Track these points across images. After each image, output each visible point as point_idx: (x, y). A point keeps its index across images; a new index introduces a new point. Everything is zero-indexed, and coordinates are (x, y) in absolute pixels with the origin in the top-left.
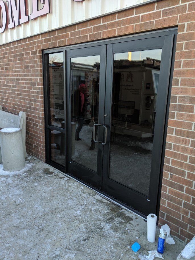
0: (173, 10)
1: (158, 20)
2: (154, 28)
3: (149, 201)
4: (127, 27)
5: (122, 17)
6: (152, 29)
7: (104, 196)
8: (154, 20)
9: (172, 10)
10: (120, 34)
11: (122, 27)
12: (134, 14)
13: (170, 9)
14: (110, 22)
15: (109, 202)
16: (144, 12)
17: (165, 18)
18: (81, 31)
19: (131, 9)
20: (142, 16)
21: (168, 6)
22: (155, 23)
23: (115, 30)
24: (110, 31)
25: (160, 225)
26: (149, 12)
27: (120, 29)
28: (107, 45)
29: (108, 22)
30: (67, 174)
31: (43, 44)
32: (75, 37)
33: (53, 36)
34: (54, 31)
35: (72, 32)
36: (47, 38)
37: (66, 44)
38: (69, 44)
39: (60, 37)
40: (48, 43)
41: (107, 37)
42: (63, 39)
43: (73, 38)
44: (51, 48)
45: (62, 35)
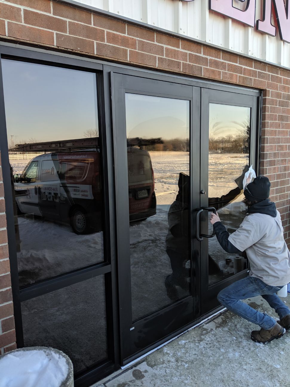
4: (232, 75)
5: (227, 60)
11: (227, 71)
14: (214, 58)
16: (246, 65)
18: (167, 50)
23: (220, 73)
27: (225, 74)
28: (201, 88)
29: (211, 58)
30: (123, 366)
31: (19, 23)
32: (151, 53)
33: (77, 22)
34: (83, 12)
35: (145, 41)
36: (45, 15)
37: (126, 59)
38: (135, 63)
39: (107, 35)
40: (52, 32)
41: (209, 78)
42: (116, 46)
43: (147, 55)
44: (61, 48)
45: (114, 34)
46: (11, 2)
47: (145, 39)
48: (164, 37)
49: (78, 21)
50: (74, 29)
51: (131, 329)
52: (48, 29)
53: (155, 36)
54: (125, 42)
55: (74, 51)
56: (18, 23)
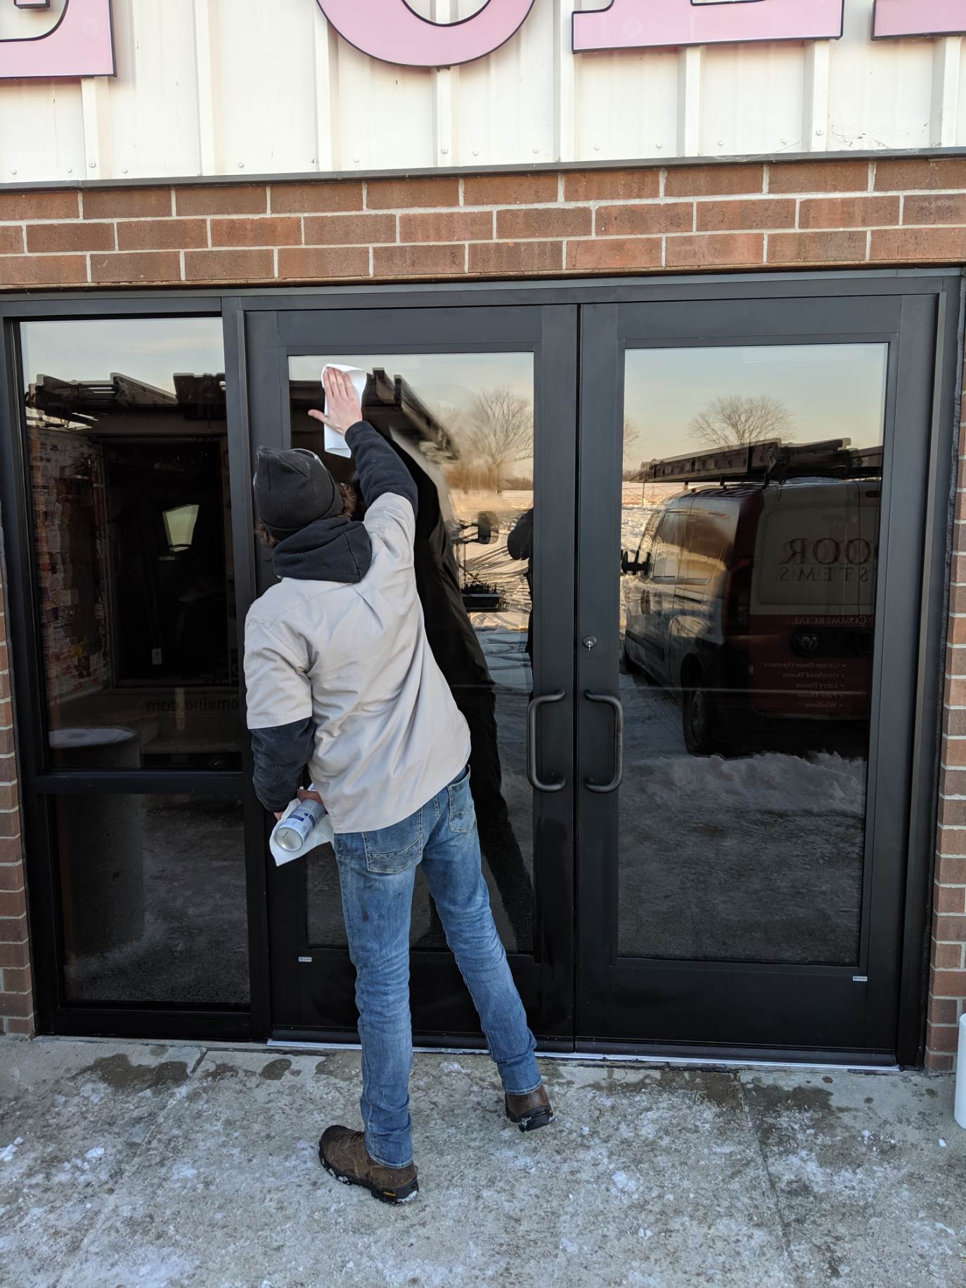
0: (951, 203)
1: (886, 231)
2: (867, 260)
3: (864, 979)
4: (727, 240)
5: (697, 193)
6: (857, 262)
7: (600, 1056)
8: (869, 230)
9: (947, 203)
10: (682, 262)
11: (694, 233)
12: (765, 187)
13: (938, 197)
14: (621, 202)
15: (657, 1074)
16: (818, 189)
17: (920, 230)
18: (407, 220)
19: (756, 164)
20: (806, 204)
21: (930, 187)
22: (872, 243)
23: (656, 244)
24: (618, 246)
25: (938, 1059)
26: (840, 191)
27: (683, 244)
28: (579, 305)
29: (604, 203)
30: (275, 1039)
31: (19, 255)
32: (351, 243)
33: (135, 219)
34: (151, 193)
35: (329, 214)
36: (66, 225)
37: (267, 275)
38: (298, 279)
39: (212, 229)
40: (82, 256)
41: (596, 271)
42: (238, 248)
43: (336, 251)
44: (105, 284)
45: (232, 221)
46: (4, 218)
47: (329, 211)
48: (398, 186)
49: (138, 217)
50: (130, 236)
51: (303, 959)
52: (73, 251)
53: (364, 192)
54: (266, 232)
55: (134, 284)
56: (16, 255)
